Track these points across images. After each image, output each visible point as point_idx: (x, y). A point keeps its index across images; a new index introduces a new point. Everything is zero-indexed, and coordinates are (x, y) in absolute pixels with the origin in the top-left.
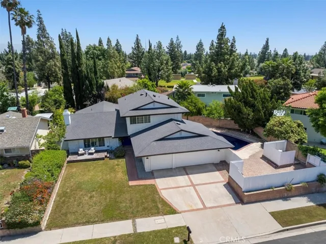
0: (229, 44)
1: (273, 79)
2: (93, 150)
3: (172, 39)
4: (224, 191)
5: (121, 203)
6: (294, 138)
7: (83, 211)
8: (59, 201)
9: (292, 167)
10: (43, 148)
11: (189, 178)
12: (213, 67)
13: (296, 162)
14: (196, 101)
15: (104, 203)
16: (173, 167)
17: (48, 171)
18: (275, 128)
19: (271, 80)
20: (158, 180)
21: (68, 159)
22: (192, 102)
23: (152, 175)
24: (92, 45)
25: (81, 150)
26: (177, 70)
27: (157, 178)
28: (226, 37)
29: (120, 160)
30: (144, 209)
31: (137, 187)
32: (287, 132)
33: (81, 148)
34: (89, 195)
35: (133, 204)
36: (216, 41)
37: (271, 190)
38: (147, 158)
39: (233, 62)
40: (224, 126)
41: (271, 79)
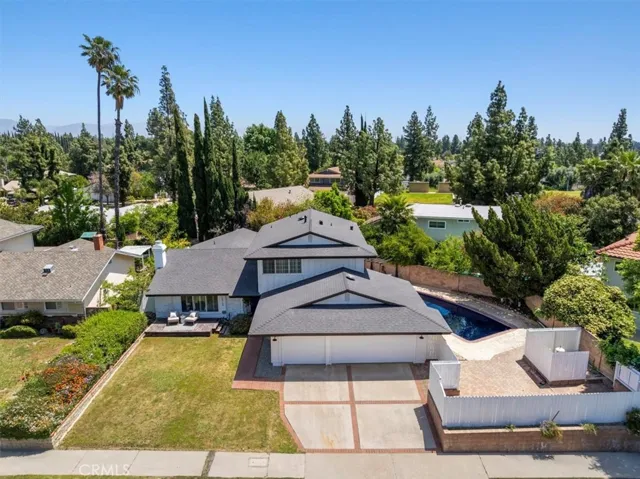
0: (514, 123)
1: (598, 196)
2: (193, 317)
3: (415, 113)
4: (412, 421)
5: (202, 418)
6: (598, 324)
7: (132, 424)
8: (101, 401)
9: (582, 387)
10: (107, 306)
11: (351, 388)
12: (476, 169)
13: (593, 378)
14: (416, 235)
15: (173, 415)
16: (327, 363)
17: (100, 346)
18: (559, 300)
19: (593, 199)
20: (288, 385)
21: (148, 329)
22: (406, 237)
23: (282, 373)
24: (257, 125)
25: (173, 314)
26: (423, 173)
27: (288, 381)
28: (507, 109)
29: (237, 340)
30: (240, 435)
31: (244, 392)
32: (582, 310)
33: (173, 311)
34: (155, 397)
35: (223, 423)
36: (485, 116)
37: (507, 431)
38: (275, 340)
39: (519, 160)
40: (470, 290)
41: (594, 195)
